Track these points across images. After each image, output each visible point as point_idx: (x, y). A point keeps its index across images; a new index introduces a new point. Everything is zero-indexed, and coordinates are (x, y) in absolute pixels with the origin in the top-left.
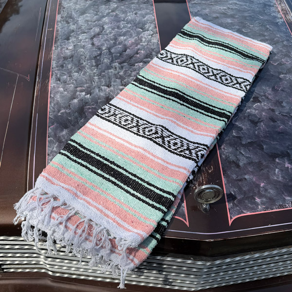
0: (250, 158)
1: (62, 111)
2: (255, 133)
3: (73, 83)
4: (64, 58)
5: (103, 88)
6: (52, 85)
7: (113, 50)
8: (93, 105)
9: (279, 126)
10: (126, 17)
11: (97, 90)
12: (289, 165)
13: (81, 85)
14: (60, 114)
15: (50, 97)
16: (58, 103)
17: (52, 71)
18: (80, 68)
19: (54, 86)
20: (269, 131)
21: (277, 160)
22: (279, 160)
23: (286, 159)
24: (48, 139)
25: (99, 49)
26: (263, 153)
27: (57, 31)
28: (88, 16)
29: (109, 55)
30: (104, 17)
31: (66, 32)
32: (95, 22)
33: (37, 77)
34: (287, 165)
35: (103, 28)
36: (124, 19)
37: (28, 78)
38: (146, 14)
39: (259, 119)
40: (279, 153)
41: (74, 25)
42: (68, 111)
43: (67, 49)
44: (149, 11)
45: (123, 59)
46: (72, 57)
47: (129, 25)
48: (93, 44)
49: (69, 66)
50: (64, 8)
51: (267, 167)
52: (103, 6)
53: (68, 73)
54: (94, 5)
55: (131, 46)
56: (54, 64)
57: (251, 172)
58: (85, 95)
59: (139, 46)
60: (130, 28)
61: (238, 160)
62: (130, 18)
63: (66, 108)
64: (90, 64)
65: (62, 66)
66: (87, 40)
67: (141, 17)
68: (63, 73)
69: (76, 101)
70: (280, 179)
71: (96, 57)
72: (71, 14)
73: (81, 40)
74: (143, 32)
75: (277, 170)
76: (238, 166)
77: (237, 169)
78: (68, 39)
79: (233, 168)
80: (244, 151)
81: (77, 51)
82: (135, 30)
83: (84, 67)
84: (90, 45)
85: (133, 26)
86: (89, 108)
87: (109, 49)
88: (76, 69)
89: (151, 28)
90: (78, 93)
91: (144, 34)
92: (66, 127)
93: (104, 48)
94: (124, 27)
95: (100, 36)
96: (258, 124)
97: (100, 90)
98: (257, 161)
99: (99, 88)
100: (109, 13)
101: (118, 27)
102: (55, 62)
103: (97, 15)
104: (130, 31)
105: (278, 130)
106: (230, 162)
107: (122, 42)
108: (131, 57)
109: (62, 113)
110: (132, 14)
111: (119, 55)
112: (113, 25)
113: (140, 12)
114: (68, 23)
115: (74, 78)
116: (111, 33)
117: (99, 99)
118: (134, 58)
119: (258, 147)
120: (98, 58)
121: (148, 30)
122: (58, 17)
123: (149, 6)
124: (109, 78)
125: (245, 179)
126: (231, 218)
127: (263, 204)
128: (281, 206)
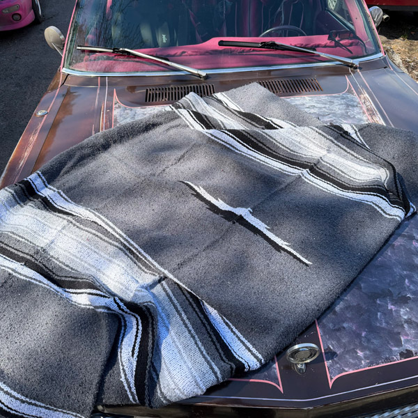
0: (347, 301)
9: (377, 259)
12: (393, 307)
21: (378, 302)
22: (380, 300)
23: (388, 299)
26: (361, 293)
34: (390, 307)
40: (380, 292)
51: (368, 311)
57: (350, 318)
70: (384, 325)
75: (379, 314)
77: (334, 316)
79: (328, 315)
98: (355, 304)
105: (376, 263)
119: (355, 287)
125: (344, 328)
126: (331, 379)
127: (366, 358)
128: (387, 360)
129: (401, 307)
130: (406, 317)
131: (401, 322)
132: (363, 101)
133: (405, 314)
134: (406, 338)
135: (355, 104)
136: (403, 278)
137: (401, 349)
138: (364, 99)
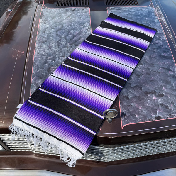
0: (135, 94)
1: (39, 70)
2: (138, 81)
3: (46, 55)
4: (42, 42)
5: (61, 57)
6: (35, 57)
7: (67, 38)
8: (55, 66)
9: (151, 77)
10: (75, 20)
11: (58, 59)
12: (155, 98)
13: (50, 56)
14: (38, 72)
15: (34, 62)
16: (37, 66)
17: (36, 49)
18: (50, 47)
19: (36, 57)
20: (145, 80)
22: (150, 95)
23: (154, 95)
24: (31, 85)
25: (60, 37)
26: (142, 91)
27: (40, 28)
28: (55, 20)
29: (65, 40)
30: (64, 20)
31: (44, 28)
32: (59, 23)
33: (28, 52)
34: (154, 98)
35: (63, 26)
36: (74, 21)
37: (23, 53)
38: (86, 18)
39: (141, 73)
40: (150, 91)
41: (48, 24)
42: (42, 70)
43: (44, 37)
44: (87, 16)
45: (72, 42)
46: (46, 41)
47: (76, 24)
48: (57, 35)
49: (44, 46)
50: (44, 16)
51: (143, 99)
52: (64, 14)
53: (44, 50)
54: (59, 14)
55: (76, 35)
56: (37, 45)
57: (135, 101)
58: (52, 61)
59: (81, 35)
60: (76, 26)
61: (128, 95)
62: (77, 20)
63: (41, 68)
64: (54, 45)
65: (41, 46)
66: (54, 32)
67: (83, 20)
68: (41, 50)
69: (47, 65)
70: (150, 105)
71: (58, 41)
72: (47, 19)
73: (51, 32)
74: (83, 27)
75: (148, 100)
76: (128, 98)
77: (127, 100)
78: (44, 32)
79: (125, 100)
80: (131, 91)
81: (49, 38)
82: (79, 26)
83: (52, 47)
84: (56, 35)
85: (78, 25)
86: (53, 68)
87: (65, 37)
88: (48, 48)
89: (87, 26)
90: (48, 60)
91: (84, 29)
92: (41, 78)
93: (62, 37)
94: (74, 25)
95: (61, 30)
96: (140, 76)
97: (59, 59)
98: (138, 96)
99: (59, 57)
100: (67, 18)
101: (71, 25)
102: (37, 44)
103: (60, 19)
104: (76, 28)
105: (151, 79)
106: (124, 97)
107: (72, 33)
108: (76, 41)
109: (39, 71)
110: (78, 18)
111: (70, 40)
112: (68, 24)
113: (82, 17)
114: (45, 23)
115: (47, 52)
116: (67, 28)
117: (58, 63)
118: (78, 42)
119: (139, 89)
120: (59, 42)
121: (86, 27)
122: (40, 21)
123: (88, 14)
124: (64, 52)
125: (131, 105)
126: (123, 126)
127: (140, 118)
128: (149, 120)
129: (159, 98)
130: (161, 103)
131: (158, 104)
132: (157, 10)
133: (160, 101)
134: (159, 111)
135: (153, 11)
136: (162, 86)
137: (156, 116)
138: (158, 9)
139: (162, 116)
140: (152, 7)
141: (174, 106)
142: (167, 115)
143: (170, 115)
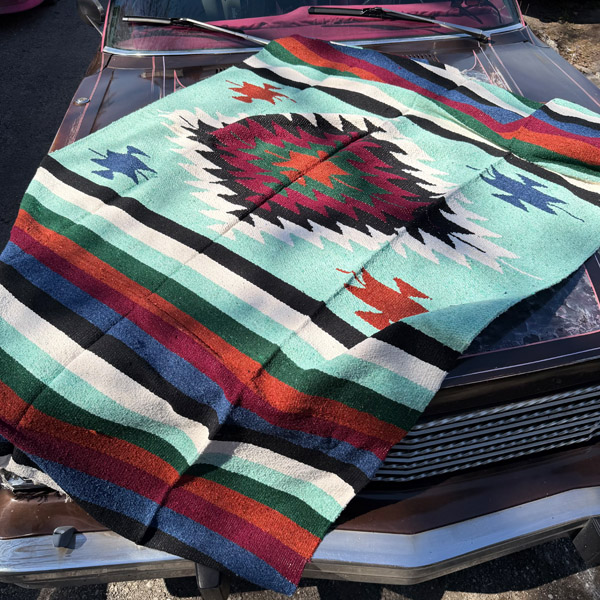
128: (509, 344)
132: (494, 79)
134: (531, 323)
137: (525, 334)
138: (496, 77)
139: (540, 335)
140: (481, 72)
141: (568, 309)
142: (552, 330)
143: (561, 330)
